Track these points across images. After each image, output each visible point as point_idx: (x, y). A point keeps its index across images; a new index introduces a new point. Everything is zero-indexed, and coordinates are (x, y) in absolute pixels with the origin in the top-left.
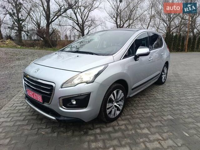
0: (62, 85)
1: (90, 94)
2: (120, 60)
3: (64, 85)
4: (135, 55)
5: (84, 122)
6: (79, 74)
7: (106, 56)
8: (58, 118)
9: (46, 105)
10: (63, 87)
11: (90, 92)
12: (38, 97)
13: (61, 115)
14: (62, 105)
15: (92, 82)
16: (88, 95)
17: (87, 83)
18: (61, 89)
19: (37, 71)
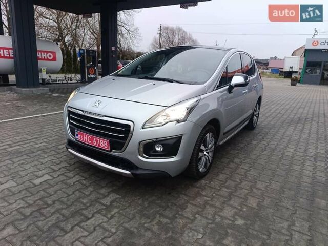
0: (144, 125)
1: (182, 137)
2: (213, 91)
3: (146, 124)
4: (230, 85)
5: (170, 176)
6: (165, 109)
7: (193, 84)
8: (134, 172)
9: (115, 153)
10: (146, 127)
11: (182, 135)
12: (101, 143)
13: (139, 167)
14: (142, 153)
15: (185, 120)
16: (179, 139)
17: (178, 121)
18: (142, 130)
19: (97, 104)
